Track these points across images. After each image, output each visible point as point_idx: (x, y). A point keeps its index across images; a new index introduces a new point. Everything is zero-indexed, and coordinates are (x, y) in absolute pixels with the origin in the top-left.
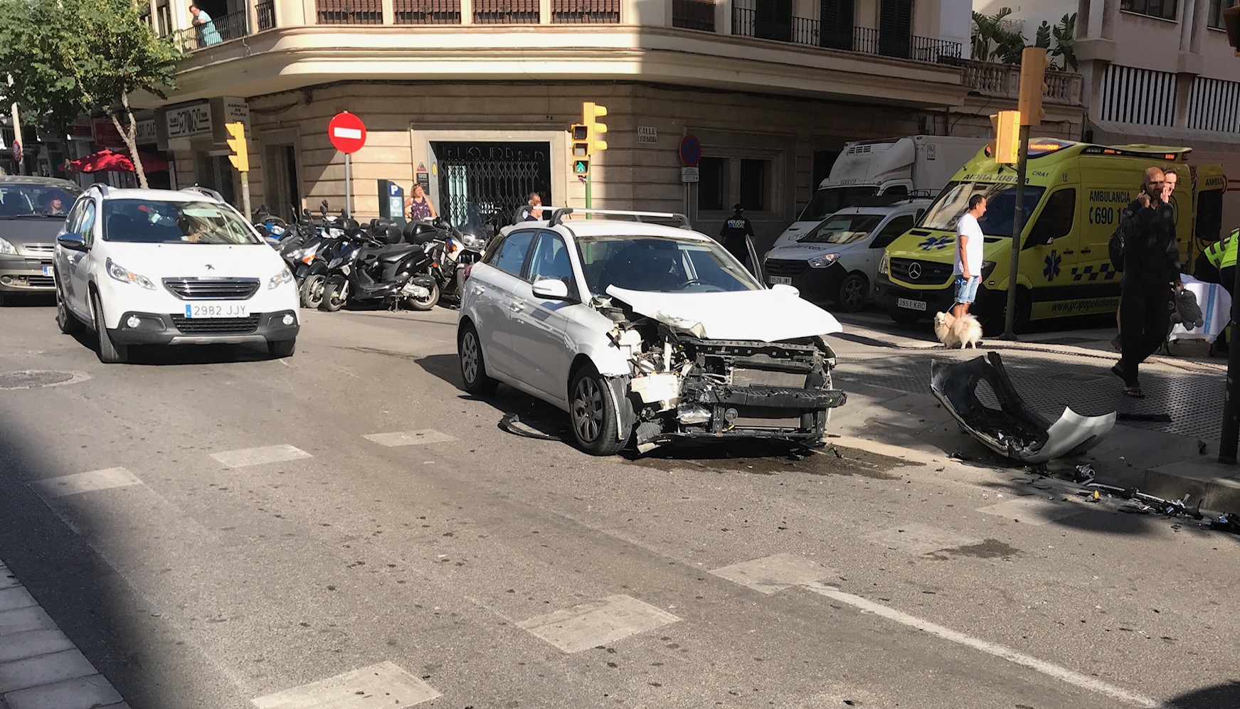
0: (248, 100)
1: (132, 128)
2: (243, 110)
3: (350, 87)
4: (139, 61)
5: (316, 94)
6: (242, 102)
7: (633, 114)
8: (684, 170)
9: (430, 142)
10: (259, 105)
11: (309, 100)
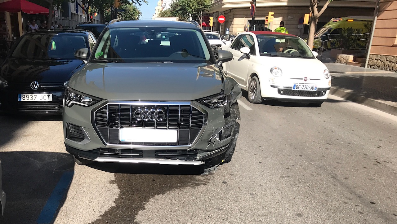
0: (224, 12)
1: (202, 18)
2: (223, 14)
3: (235, 9)
4: (204, 5)
5: (232, 10)
6: (223, 12)
7: (288, 13)
8: (299, 25)
9: (248, 20)
10: (226, 12)
11: (230, 12)
